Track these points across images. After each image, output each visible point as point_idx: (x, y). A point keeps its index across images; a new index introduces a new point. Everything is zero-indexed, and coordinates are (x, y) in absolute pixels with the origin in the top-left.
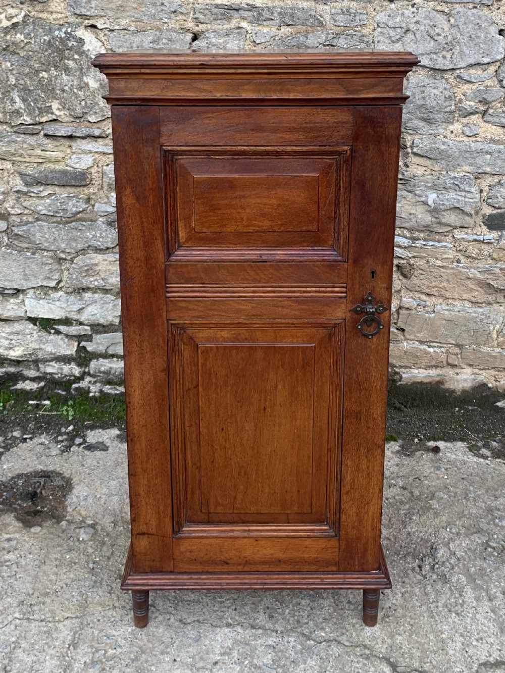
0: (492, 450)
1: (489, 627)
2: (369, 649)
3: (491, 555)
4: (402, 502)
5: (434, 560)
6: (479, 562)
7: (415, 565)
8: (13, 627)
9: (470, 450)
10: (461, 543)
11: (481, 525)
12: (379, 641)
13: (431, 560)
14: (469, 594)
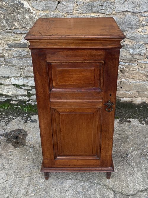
0: (146, 121)
1: (140, 180)
2: (108, 186)
3: (143, 156)
4: (119, 139)
5: (127, 158)
6: (139, 159)
7: (122, 160)
8: (12, 180)
9: (139, 122)
10: (135, 153)
11: (141, 147)
12: (111, 184)
13: (126, 158)
14: (136, 169)
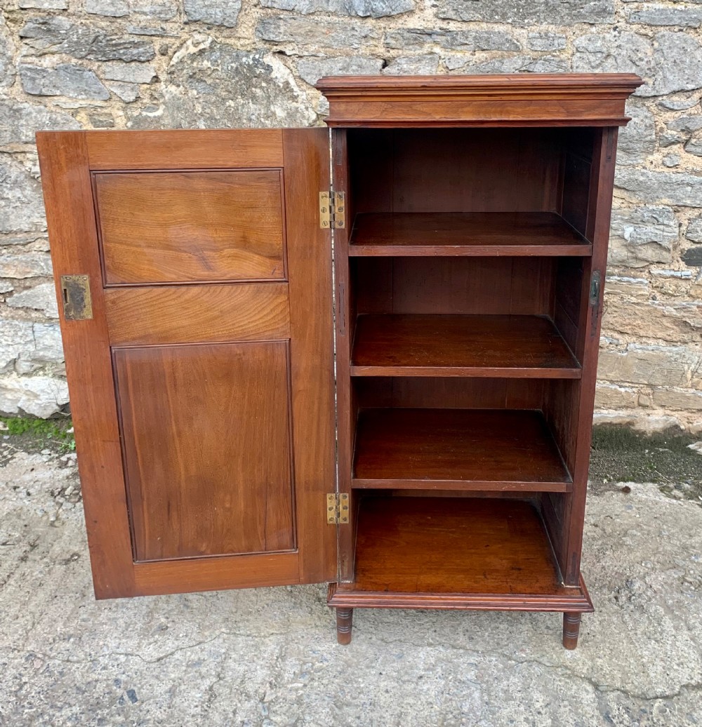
0: (684, 491)
1: (689, 654)
2: (569, 669)
3: (688, 589)
4: (594, 539)
5: (629, 592)
6: (677, 595)
7: (611, 596)
9: (662, 491)
10: (657, 577)
11: (676, 561)
12: (580, 663)
14: (668, 624)
